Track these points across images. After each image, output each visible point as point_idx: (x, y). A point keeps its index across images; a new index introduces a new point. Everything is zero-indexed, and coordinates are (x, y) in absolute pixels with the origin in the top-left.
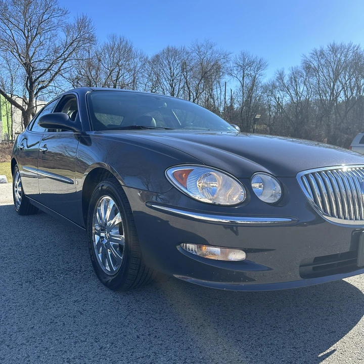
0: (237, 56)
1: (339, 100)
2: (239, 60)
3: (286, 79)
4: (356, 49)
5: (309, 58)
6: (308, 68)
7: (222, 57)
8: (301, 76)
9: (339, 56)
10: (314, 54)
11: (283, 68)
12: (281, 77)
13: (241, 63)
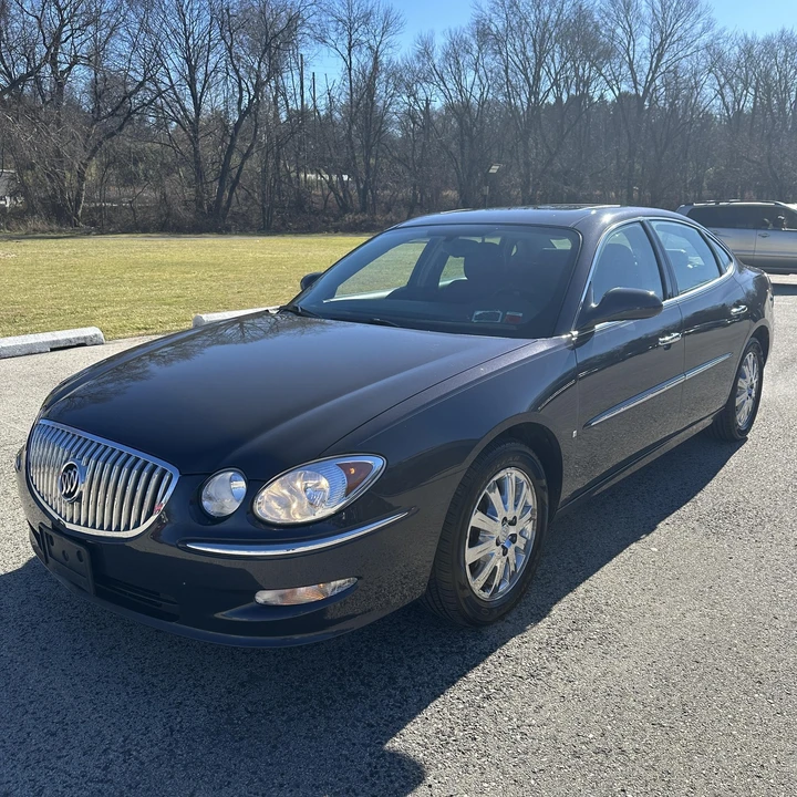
2: (337, 6)
3: (437, 55)
5: (488, 12)
6: (483, 34)
8: (468, 52)
9: (546, 10)
10: (497, 4)
11: (433, 32)
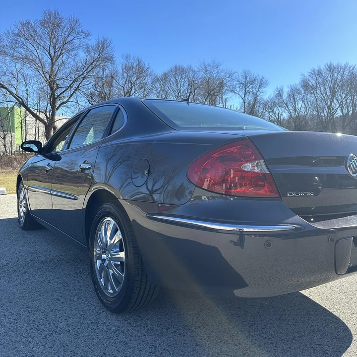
0: (240, 74)
1: (336, 116)
2: (241, 78)
3: (285, 96)
4: (352, 69)
5: (308, 77)
6: (306, 86)
7: (228, 76)
8: (299, 94)
9: (336, 75)
10: (312, 73)
11: (283, 86)
12: (280, 94)
13: (243, 81)
